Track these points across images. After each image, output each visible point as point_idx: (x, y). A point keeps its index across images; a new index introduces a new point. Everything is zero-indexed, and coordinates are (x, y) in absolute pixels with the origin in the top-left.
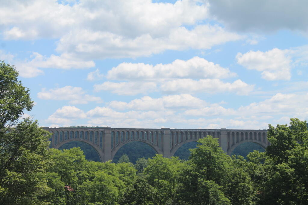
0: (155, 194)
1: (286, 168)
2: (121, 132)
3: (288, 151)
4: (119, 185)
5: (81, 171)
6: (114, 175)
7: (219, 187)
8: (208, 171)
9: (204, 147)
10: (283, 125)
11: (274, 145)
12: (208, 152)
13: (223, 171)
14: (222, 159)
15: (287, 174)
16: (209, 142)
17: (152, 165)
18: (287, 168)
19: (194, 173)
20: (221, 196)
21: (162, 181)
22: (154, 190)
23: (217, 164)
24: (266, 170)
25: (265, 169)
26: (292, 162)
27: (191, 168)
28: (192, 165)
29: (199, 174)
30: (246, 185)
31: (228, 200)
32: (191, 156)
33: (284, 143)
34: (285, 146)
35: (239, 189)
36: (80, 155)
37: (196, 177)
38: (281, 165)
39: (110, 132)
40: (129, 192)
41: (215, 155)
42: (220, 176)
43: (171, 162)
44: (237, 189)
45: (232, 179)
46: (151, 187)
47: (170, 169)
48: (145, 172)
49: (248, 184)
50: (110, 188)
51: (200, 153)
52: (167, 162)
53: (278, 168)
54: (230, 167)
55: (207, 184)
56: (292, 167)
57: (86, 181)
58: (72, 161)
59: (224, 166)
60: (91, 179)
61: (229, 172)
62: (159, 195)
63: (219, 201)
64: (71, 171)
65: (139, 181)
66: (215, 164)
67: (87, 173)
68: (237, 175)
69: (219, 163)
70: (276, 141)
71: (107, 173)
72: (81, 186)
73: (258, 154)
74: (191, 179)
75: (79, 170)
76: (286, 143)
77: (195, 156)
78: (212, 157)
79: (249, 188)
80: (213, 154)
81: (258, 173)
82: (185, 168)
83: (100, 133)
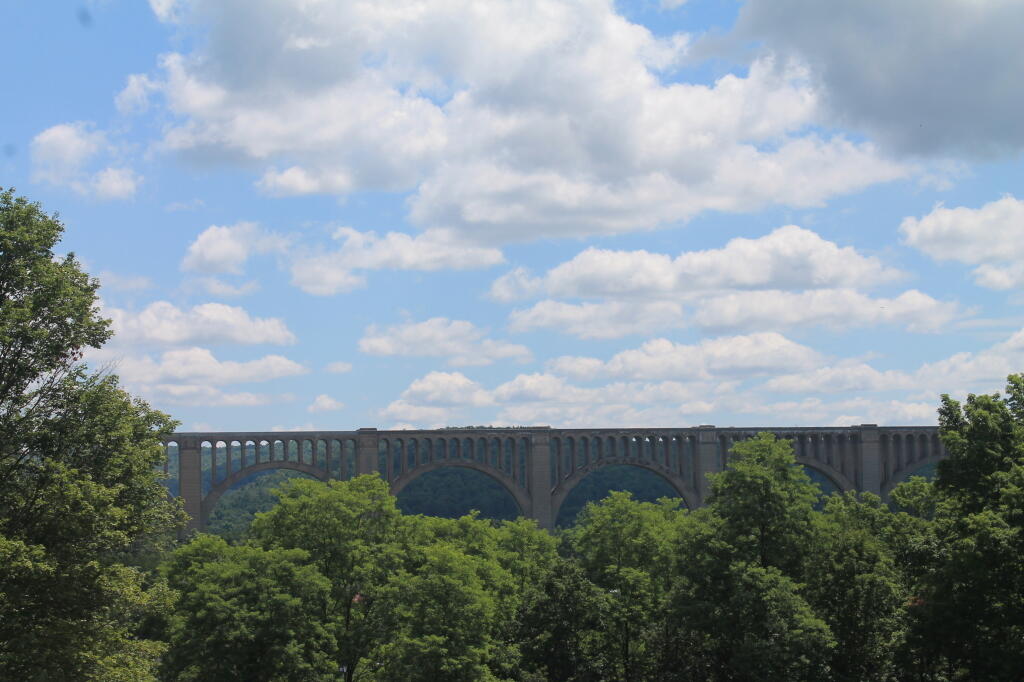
0: (608, 611)
1: (993, 526)
2: (577, 439)
3: (1001, 475)
4: (499, 584)
5: (383, 545)
6: (485, 556)
7: (795, 587)
8: (762, 539)
9: (749, 468)
10: (986, 397)
11: (958, 457)
12: (760, 481)
13: (808, 537)
14: (805, 501)
15: (997, 542)
16: (763, 451)
17: (599, 525)
18: (998, 525)
19: (718, 545)
20: (801, 613)
21: (628, 572)
22: (605, 598)
23: (788, 516)
24: (940, 534)
25: (937, 531)
26: (1012, 507)
27: (711, 531)
28: (714, 520)
29: (732, 549)
30: (878, 580)
31: (822, 624)
32: (712, 494)
33: (989, 451)
34: (993, 458)
35: (857, 592)
36: (380, 497)
37: (725, 557)
38: (977, 518)
39: (548, 440)
40: (533, 604)
41: (782, 490)
42: (798, 554)
43: (658, 515)
44: (850, 592)
45: (834, 563)
46: (594, 588)
47: (652, 534)
48: (579, 545)
49: (883, 577)
50: (469, 593)
51: (738, 485)
52: (645, 514)
53: (970, 527)
54: (828, 527)
55: (757, 579)
56: (1012, 521)
57: (397, 574)
58: (354, 515)
59: (812, 522)
60: (412, 566)
61: (826, 540)
62: (620, 612)
63: (795, 628)
64: (353, 543)
65: (559, 572)
66: (785, 519)
67: (403, 549)
68: (852, 551)
69: (793, 515)
70: (963, 445)
71: (465, 549)
72: (381, 589)
73: (922, 487)
74: (710, 564)
75: (378, 541)
76: (993, 448)
77: (722, 494)
78: (773, 495)
79: (889, 588)
80: (776, 488)
81: (917, 542)
82: (692, 532)
83: (517, 441)
